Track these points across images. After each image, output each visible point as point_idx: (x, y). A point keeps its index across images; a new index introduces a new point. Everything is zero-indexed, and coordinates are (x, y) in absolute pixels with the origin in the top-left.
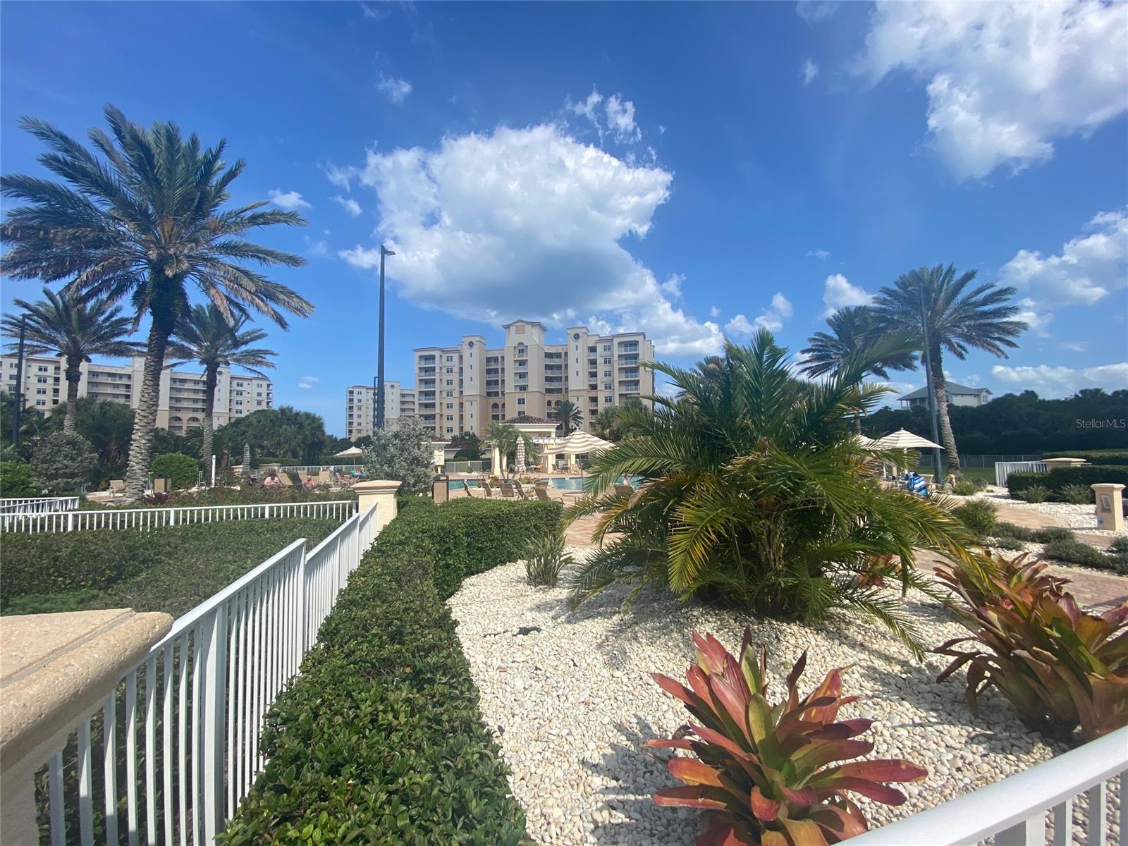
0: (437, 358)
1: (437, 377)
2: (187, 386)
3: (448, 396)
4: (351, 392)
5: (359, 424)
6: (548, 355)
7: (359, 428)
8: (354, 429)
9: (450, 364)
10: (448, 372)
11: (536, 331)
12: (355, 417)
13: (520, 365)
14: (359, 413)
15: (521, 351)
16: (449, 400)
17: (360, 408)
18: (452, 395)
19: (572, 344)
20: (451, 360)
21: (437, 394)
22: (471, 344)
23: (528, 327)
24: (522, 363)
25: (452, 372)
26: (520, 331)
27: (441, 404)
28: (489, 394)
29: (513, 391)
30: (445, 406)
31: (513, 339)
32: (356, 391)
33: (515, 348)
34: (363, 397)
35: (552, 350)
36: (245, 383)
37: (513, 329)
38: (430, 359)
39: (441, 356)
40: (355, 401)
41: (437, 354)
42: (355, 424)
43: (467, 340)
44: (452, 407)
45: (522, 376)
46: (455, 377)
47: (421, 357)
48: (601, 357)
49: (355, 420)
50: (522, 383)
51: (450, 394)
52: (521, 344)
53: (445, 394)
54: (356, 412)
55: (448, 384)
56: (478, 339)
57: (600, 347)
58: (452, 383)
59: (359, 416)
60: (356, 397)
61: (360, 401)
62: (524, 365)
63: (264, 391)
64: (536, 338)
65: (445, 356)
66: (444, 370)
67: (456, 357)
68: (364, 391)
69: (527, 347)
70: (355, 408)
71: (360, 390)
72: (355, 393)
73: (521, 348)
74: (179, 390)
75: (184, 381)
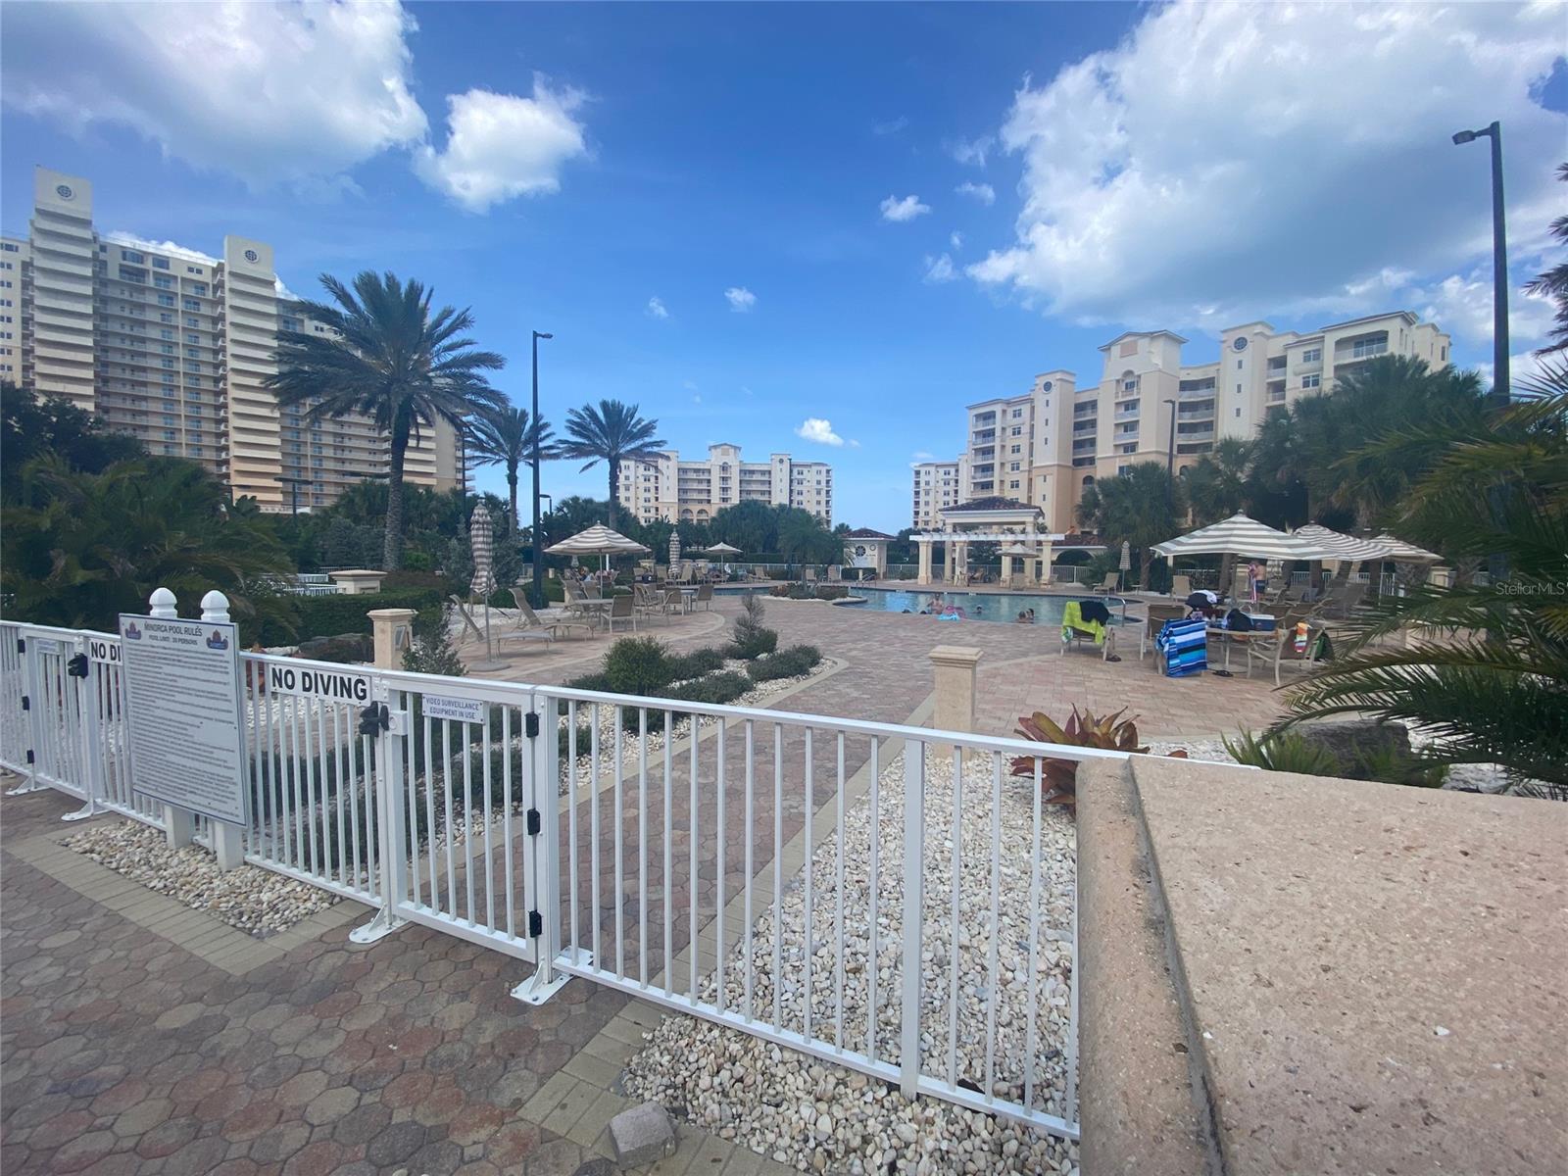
0: (999, 415)
1: (997, 444)
2: (755, 477)
3: (1013, 469)
4: (918, 473)
5: (927, 513)
6: (1185, 386)
7: (927, 518)
8: (920, 520)
9: (1017, 421)
10: (1014, 434)
11: (1159, 346)
12: (922, 504)
13: (1127, 409)
14: (927, 499)
15: (1130, 386)
16: (1015, 476)
17: (927, 493)
18: (1018, 468)
19: (1231, 357)
20: (1020, 415)
21: (997, 467)
22: (1048, 386)
23: (1143, 343)
24: (1131, 405)
25: (1019, 433)
26: (1129, 351)
27: (1002, 482)
28: (1078, 463)
29: (1111, 454)
30: (1007, 485)
31: (1116, 365)
32: (923, 470)
33: (1118, 381)
34: (931, 478)
35: (1195, 375)
36: (805, 471)
37: (1116, 350)
38: (989, 418)
39: (1004, 412)
40: (922, 484)
41: (998, 409)
42: (922, 514)
43: (1041, 381)
44: (1017, 486)
45: (1130, 427)
46: (1023, 441)
47: (978, 416)
48: (1296, 374)
49: (922, 509)
50: (1128, 439)
51: (1016, 467)
52: (1129, 373)
53: (1008, 468)
54: (922, 498)
55: (1013, 452)
56: (1059, 376)
57: (1295, 358)
58: (1018, 451)
59: (927, 503)
60: (923, 479)
61: (927, 483)
62: (1134, 408)
63: (823, 478)
64: (1157, 360)
65: (1010, 412)
66: (1009, 431)
67: (1026, 409)
68: (932, 469)
69: (1139, 376)
70: (922, 493)
71: (927, 469)
72: (922, 474)
73: (1128, 380)
74: (749, 482)
75: (752, 472)
